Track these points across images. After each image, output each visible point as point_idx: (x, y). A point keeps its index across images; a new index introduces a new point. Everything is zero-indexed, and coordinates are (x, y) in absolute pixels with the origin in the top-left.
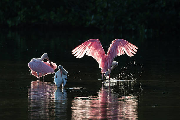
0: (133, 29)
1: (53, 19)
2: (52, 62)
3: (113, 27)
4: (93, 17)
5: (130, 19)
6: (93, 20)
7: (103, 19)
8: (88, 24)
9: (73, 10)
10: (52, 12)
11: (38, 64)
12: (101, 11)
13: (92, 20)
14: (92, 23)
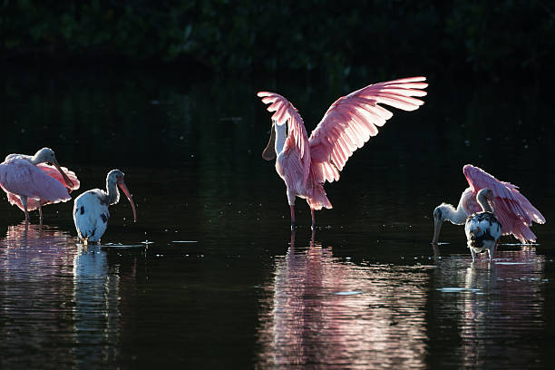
0: (309, 67)
1: (68, 35)
2: (66, 169)
3: (250, 61)
4: (189, 30)
5: (299, 37)
6: (189, 39)
7: (218, 37)
8: (175, 50)
9: (129, 9)
10: (66, 18)
11: (23, 172)
12: (213, 14)
13: (187, 40)
14: (187, 47)
